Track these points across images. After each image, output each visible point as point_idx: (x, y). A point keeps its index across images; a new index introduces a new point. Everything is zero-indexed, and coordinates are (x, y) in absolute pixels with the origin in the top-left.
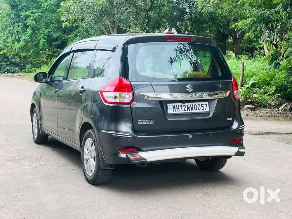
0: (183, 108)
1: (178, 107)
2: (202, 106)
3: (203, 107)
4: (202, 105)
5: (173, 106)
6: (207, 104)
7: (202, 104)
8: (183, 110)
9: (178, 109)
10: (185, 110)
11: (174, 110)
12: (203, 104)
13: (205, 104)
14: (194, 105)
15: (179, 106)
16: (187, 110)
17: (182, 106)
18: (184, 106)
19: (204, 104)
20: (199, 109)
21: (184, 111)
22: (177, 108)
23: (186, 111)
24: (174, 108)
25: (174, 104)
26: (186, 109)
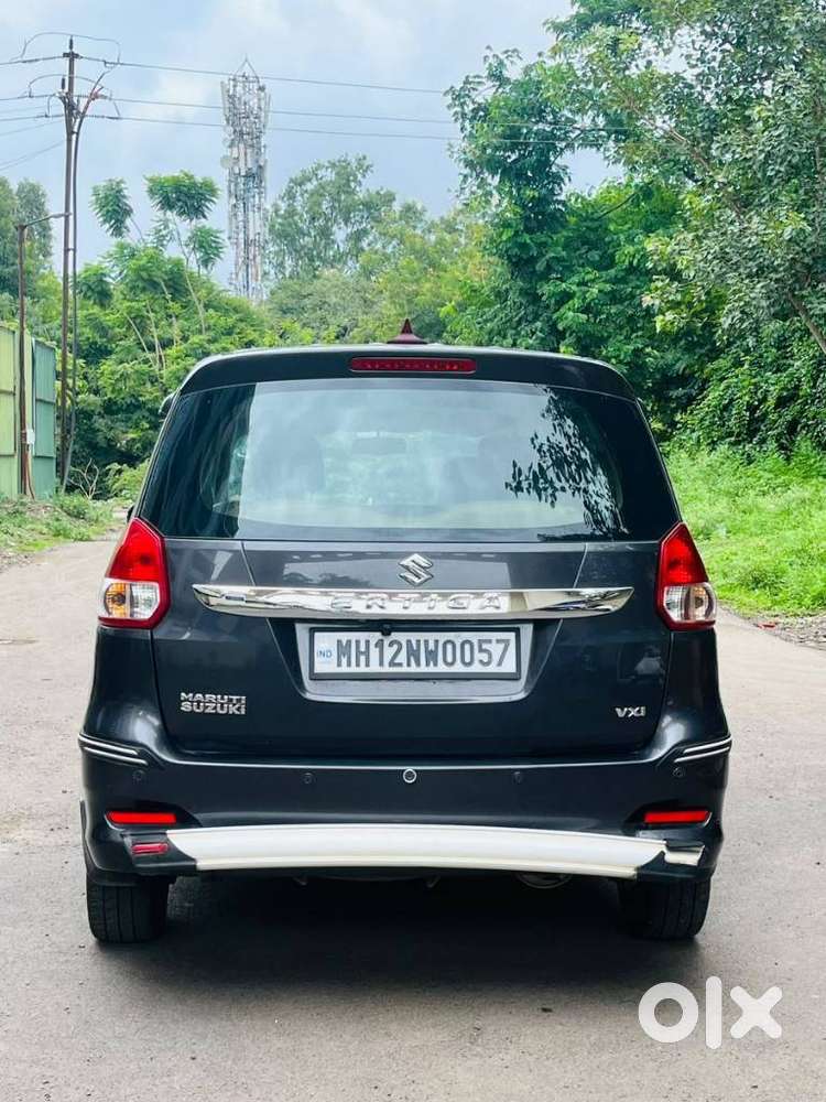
0: (389, 652)
1: (363, 649)
2: (481, 650)
3: (486, 651)
4: (484, 646)
5: (339, 642)
6: (507, 642)
7: (481, 642)
8: (387, 659)
9: (363, 658)
10: (397, 661)
11: (344, 660)
12: (490, 641)
13: (498, 641)
14: (445, 644)
15: (368, 642)
16: (405, 664)
17: (386, 643)
18: (395, 647)
19: (494, 642)
20: (467, 659)
21: (392, 664)
22: (358, 653)
23: (400, 665)
24: (343, 650)
25: (344, 636)
26: (402, 658)
